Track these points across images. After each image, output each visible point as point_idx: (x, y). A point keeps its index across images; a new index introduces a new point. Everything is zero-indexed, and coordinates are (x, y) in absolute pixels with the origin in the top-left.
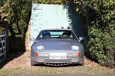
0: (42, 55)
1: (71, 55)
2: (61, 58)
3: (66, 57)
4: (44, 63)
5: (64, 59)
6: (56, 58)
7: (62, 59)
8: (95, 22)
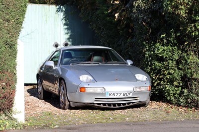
0: (91, 90)
1: (138, 90)
2: (124, 94)
3: (131, 94)
4: (94, 103)
5: (128, 96)
6: (116, 94)
7: (126, 96)
8: (169, 35)
